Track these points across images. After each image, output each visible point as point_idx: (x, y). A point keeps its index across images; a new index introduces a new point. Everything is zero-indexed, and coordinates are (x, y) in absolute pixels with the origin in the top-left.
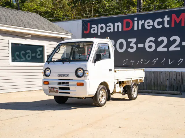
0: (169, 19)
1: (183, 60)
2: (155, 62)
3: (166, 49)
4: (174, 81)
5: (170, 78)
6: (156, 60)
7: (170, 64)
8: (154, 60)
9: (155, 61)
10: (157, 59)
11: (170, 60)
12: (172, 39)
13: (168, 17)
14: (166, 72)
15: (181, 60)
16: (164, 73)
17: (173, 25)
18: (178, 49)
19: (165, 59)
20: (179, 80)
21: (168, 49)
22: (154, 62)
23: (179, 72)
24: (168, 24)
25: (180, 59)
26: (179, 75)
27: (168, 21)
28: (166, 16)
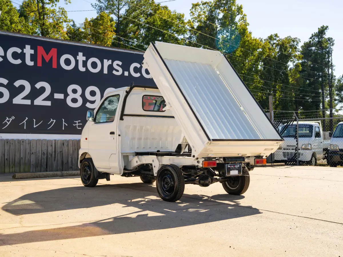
0: (32, 52)
1: (55, 121)
2: (8, 123)
3: (28, 102)
4: (42, 156)
5: (38, 150)
6: (11, 119)
7: (35, 127)
8: (7, 119)
9: (8, 121)
10: (13, 118)
11: (35, 120)
12: (38, 85)
13: (31, 49)
14: (30, 142)
15: (52, 122)
16: (27, 141)
17: (40, 64)
18: (48, 103)
19: (27, 118)
20: (51, 153)
21: (32, 102)
22: (6, 124)
23: (51, 141)
24: (31, 60)
25: (52, 120)
26: (52, 146)
27: (31, 54)
28: (28, 47)
